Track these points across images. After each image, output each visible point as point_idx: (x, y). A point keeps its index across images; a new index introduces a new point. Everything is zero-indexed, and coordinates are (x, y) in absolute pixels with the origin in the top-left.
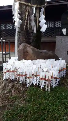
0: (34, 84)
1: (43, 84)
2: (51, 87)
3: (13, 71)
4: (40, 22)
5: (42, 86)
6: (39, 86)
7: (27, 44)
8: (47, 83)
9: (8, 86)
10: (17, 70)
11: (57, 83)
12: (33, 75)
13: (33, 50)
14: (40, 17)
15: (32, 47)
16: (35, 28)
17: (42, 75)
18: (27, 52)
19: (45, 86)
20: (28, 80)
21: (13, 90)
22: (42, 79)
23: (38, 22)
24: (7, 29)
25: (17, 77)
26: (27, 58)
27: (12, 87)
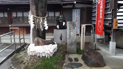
0: (44, 56)
1: (47, 56)
2: (50, 56)
3: (34, 52)
4: (44, 25)
5: (47, 57)
6: (45, 57)
7: (39, 38)
8: (49, 55)
9: (32, 58)
10: (36, 51)
11: (53, 55)
12: (43, 53)
13: (42, 41)
14: (44, 22)
15: (41, 39)
16: (42, 28)
17: (46, 52)
18: (39, 42)
19: (48, 56)
20: (41, 55)
21: (34, 59)
22: (46, 54)
23: (43, 25)
24: (18, 16)
25: (36, 54)
26: (39, 45)
27: (34, 58)
